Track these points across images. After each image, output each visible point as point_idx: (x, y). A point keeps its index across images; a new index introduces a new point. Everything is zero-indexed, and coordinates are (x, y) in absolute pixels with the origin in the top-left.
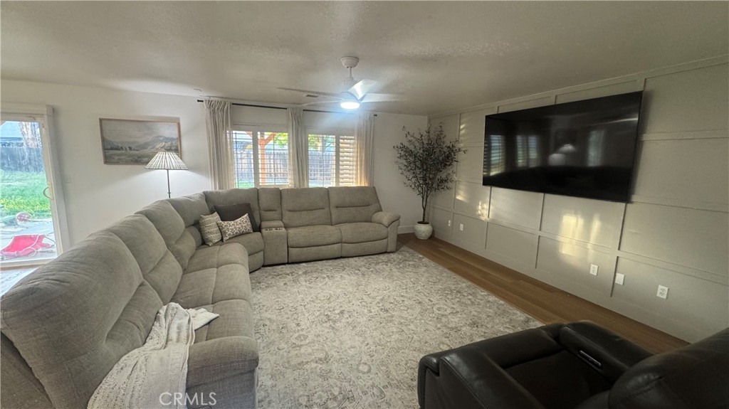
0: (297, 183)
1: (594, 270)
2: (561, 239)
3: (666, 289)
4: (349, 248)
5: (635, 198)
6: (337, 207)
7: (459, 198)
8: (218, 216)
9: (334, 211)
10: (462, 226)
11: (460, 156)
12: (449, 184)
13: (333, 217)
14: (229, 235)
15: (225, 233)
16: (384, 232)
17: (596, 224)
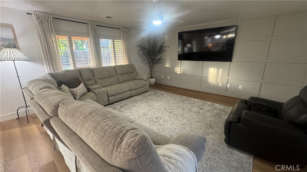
0: (98, 65)
1: (220, 85)
2: (209, 76)
3: (242, 86)
4: (133, 92)
5: (233, 60)
6: (120, 75)
7: (167, 66)
8: (67, 87)
9: (120, 77)
10: (168, 77)
11: (166, 49)
12: (162, 61)
13: (120, 79)
14: (79, 95)
15: (76, 95)
16: (145, 83)
17: (221, 70)
